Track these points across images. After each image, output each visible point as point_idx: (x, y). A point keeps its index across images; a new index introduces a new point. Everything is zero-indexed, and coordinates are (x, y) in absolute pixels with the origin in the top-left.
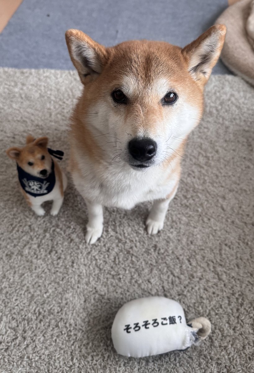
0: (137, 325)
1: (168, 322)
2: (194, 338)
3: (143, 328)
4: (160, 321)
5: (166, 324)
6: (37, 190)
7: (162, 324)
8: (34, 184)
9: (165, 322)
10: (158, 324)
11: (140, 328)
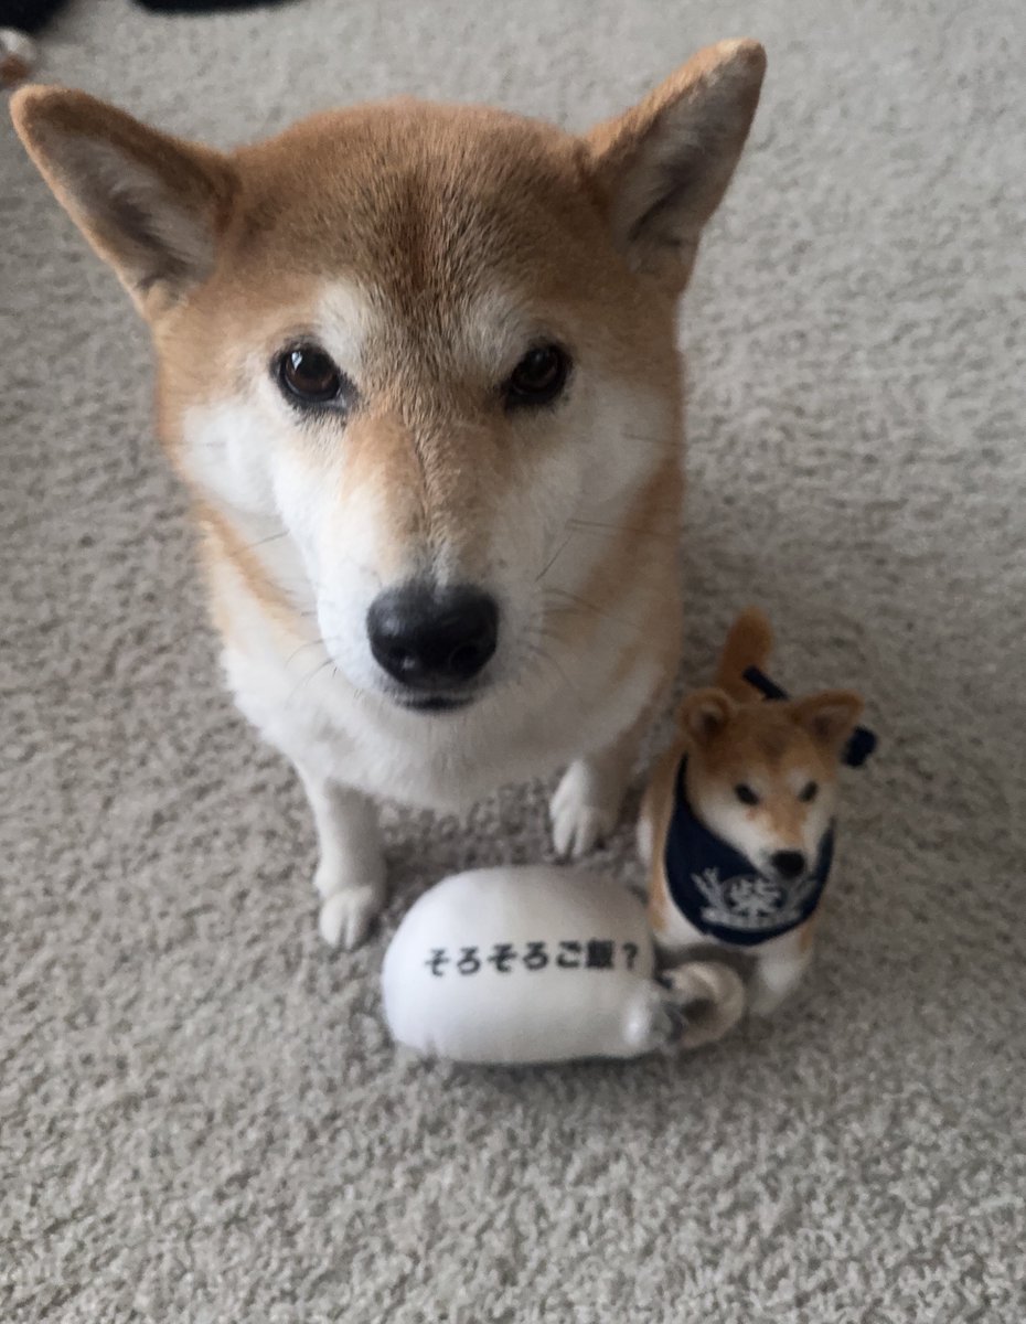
0: (469, 954)
1: (583, 957)
2: (668, 1026)
3: (488, 969)
4: (552, 951)
5: (574, 965)
6: (762, 914)
7: (561, 962)
8: (753, 891)
9: (570, 956)
10: (545, 961)
11: (477, 965)
